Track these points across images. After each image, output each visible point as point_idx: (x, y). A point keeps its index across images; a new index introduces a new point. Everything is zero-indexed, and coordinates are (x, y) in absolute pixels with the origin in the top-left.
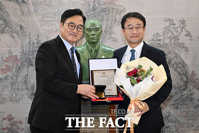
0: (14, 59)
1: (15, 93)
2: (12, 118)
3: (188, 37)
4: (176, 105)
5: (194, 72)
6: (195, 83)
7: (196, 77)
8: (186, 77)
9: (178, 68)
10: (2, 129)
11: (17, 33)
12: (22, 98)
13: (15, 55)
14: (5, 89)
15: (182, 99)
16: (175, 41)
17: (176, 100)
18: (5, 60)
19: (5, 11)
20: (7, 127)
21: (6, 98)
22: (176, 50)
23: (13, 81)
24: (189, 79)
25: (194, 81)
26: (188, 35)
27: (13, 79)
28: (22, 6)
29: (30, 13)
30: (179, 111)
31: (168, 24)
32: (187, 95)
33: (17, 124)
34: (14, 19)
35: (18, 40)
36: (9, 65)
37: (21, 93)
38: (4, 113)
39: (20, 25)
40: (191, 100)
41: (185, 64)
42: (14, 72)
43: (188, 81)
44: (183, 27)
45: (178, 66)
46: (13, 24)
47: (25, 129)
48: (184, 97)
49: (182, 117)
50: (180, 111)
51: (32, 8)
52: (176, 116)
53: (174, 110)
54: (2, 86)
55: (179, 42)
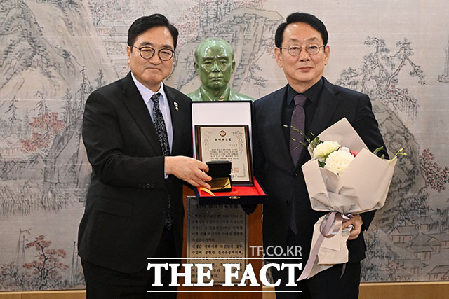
0: (50, 121)
1: (51, 191)
2: (46, 244)
3: (416, 78)
4: (391, 221)
5: (428, 150)
6: (430, 175)
7: (433, 162)
8: (412, 161)
9: (394, 143)
10: (24, 267)
11: (58, 67)
12: (66, 203)
13: (53, 113)
14: (30, 183)
15: (403, 209)
16: (388, 86)
17: (390, 210)
18: (31, 124)
19: (33, 21)
20: (35, 262)
21: (33, 202)
22: (391, 105)
23: (49, 167)
24: (418, 165)
25: (429, 170)
26: (417, 72)
27: (48, 163)
28: (68, 12)
29: (84, 27)
30: (396, 233)
31: (372, 49)
32: (413, 199)
33: (55, 256)
34: (52, 38)
35: (60, 82)
36: (39, 133)
37: (63, 193)
38: (29, 233)
39: (65, 51)
40: (422, 211)
41: (410, 134)
42: (51, 149)
43: (416, 171)
44: (405, 57)
45: (394, 137)
46: (49, 49)
47: (71, 266)
48: (408, 203)
49: (402, 247)
50: (398, 234)
51: (89, 16)
52: (390, 243)
53: (386, 232)
54: (24, 178)
55: (396, 86)
